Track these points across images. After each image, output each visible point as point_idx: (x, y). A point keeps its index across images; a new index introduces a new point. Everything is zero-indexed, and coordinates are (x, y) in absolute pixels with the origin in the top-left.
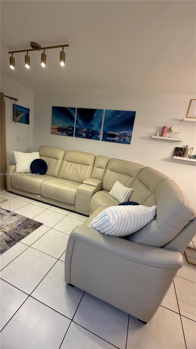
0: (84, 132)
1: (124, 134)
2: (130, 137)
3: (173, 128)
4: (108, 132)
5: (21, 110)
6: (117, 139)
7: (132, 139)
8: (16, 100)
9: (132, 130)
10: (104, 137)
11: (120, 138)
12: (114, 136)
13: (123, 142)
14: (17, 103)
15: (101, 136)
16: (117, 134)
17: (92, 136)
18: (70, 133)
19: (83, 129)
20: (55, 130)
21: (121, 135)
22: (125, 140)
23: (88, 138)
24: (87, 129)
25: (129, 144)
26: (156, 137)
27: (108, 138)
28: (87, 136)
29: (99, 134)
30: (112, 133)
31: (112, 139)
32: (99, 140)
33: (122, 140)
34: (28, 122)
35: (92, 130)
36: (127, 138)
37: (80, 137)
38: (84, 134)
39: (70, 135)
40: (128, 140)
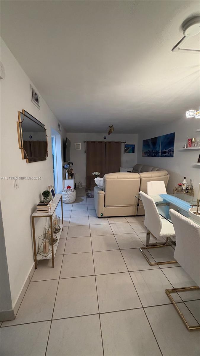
0: (153, 152)
1: (170, 149)
2: (173, 152)
3: (193, 139)
4: (163, 150)
5: (129, 146)
6: (167, 154)
7: (174, 152)
8: (125, 142)
9: (174, 146)
10: (161, 155)
11: (168, 154)
12: (165, 152)
13: (170, 156)
14: (126, 144)
15: (160, 154)
16: (167, 151)
17: (156, 155)
18: (148, 154)
19: (153, 151)
20: (144, 154)
21: (168, 151)
22: (170, 154)
23: (155, 156)
24: (155, 151)
25: (173, 157)
26: (184, 149)
27: (163, 155)
28: (155, 155)
29: (159, 152)
30: (165, 150)
31: (165, 155)
32: (159, 157)
33: (169, 154)
34: (133, 152)
35: (157, 151)
36: (172, 152)
37: (152, 156)
38: (153, 154)
39: (148, 156)
40: (172, 154)
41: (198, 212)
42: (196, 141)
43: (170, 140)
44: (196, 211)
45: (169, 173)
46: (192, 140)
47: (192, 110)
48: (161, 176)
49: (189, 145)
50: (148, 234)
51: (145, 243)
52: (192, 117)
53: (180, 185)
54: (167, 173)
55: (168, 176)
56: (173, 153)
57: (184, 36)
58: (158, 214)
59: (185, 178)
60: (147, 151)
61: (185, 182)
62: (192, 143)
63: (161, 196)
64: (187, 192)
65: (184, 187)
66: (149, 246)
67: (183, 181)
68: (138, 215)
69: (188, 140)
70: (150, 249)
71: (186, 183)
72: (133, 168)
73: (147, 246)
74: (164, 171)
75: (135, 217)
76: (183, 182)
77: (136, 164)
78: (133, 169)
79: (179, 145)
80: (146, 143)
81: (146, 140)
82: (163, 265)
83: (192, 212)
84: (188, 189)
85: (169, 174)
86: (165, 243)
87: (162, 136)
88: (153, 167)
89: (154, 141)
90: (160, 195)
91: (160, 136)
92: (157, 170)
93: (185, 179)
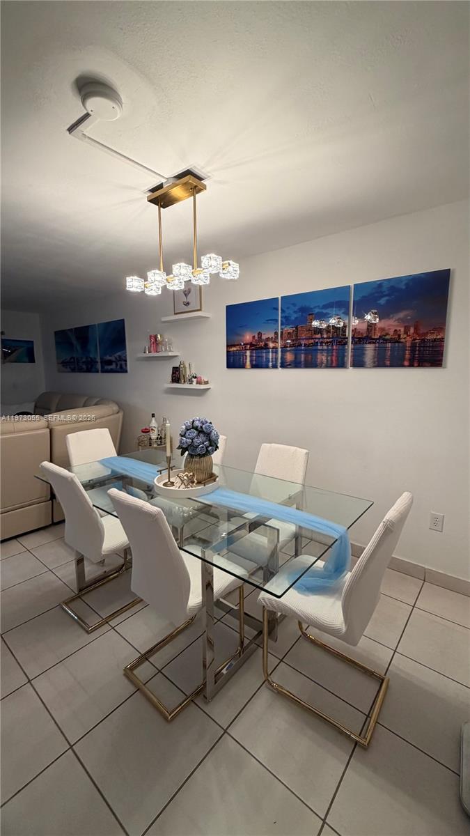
0: (83, 362)
1: (120, 356)
2: (126, 361)
3: (159, 336)
4: (105, 358)
5: (17, 345)
6: (113, 366)
7: (128, 363)
8: (2, 333)
9: (126, 349)
10: (102, 367)
11: (117, 365)
12: (110, 363)
13: (120, 370)
15: (99, 366)
16: (113, 358)
17: (90, 367)
18: (72, 367)
19: (82, 358)
20: (61, 365)
21: (116, 359)
22: (121, 367)
23: (89, 370)
24: (87, 358)
25: (126, 372)
26: (144, 355)
27: (106, 367)
28: (87, 368)
29: (97, 362)
30: (108, 358)
31: (109, 367)
32: (98, 372)
33: (118, 367)
34: (32, 360)
35: (91, 358)
36: (123, 363)
37: (81, 370)
38: (84, 367)
39: (73, 370)
40: (124, 366)
41: (171, 480)
42: (163, 341)
43: (115, 336)
44: (167, 481)
45: (121, 407)
46: (156, 337)
47: (136, 277)
48: (104, 417)
49: (152, 348)
50: (80, 561)
51: (75, 587)
52: (139, 291)
53: (146, 431)
54: (115, 408)
55: (121, 415)
56: (126, 364)
57: (85, 112)
58: (92, 506)
59: (153, 415)
60: (69, 359)
61: (154, 423)
62: (157, 344)
63: (104, 462)
64: (159, 443)
65: (154, 436)
66: (85, 588)
67: (150, 422)
68: (55, 521)
69: (151, 336)
70: (86, 596)
71: (156, 426)
72: (34, 403)
73: (80, 590)
74: (110, 405)
75: (50, 529)
76: (151, 425)
77: (45, 391)
78: (36, 406)
79: (135, 348)
80: (63, 339)
81: (63, 331)
82: (117, 618)
83: (161, 485)
84: (161, 438)
85: (123, 410)
86: (123, 565)
87: (98, 324)
88: (86, 398)
89: (83, 334)
90: (98, 461)
91: (95, 325)
92: (96, 404)
93: (153, 419)
